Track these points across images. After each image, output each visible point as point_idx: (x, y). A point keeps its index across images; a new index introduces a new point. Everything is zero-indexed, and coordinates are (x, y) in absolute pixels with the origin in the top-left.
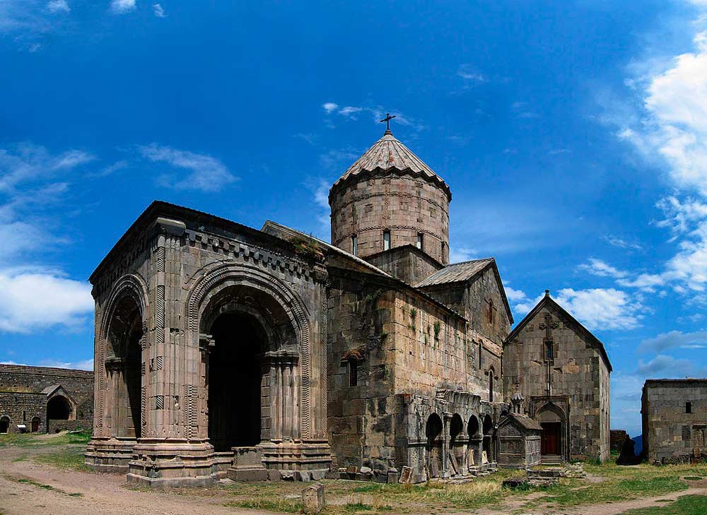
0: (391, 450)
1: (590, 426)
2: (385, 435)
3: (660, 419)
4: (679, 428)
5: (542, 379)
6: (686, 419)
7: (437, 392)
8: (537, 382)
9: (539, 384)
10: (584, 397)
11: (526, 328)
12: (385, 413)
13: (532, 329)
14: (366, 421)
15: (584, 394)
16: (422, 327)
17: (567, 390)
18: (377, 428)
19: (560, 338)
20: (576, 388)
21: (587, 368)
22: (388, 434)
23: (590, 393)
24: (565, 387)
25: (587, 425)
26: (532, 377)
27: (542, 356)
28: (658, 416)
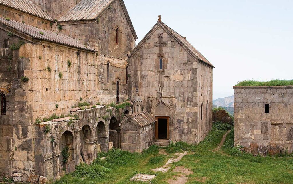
0: (32, 164)
1: (190, 120)
2: (28, 153)
3: (243, 117)
4: (259, 124)
5: (156, 85)
6: (265, 117)
7: (71, 112)
8: (152, 87)
9: (154, 88)
10: (186, 99)
11: (145, 46)
12: (27, 136)
13: (148, 47)
14: (14, 141)
15: (186, 96)
16: (57, 67)
17: (174, 93)
18: (22, 148)
19: (169, 54)
20: (180, 92)
21: (188, 77)
22: (30, 152)
23: (190, 96)
24: (172, 91)
25: (188, 119)
26: (149, 83)
27: (156, 67)
28: (242, 114)
